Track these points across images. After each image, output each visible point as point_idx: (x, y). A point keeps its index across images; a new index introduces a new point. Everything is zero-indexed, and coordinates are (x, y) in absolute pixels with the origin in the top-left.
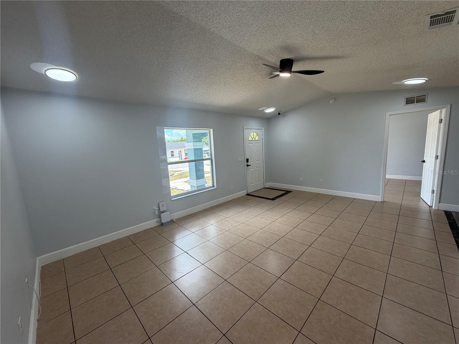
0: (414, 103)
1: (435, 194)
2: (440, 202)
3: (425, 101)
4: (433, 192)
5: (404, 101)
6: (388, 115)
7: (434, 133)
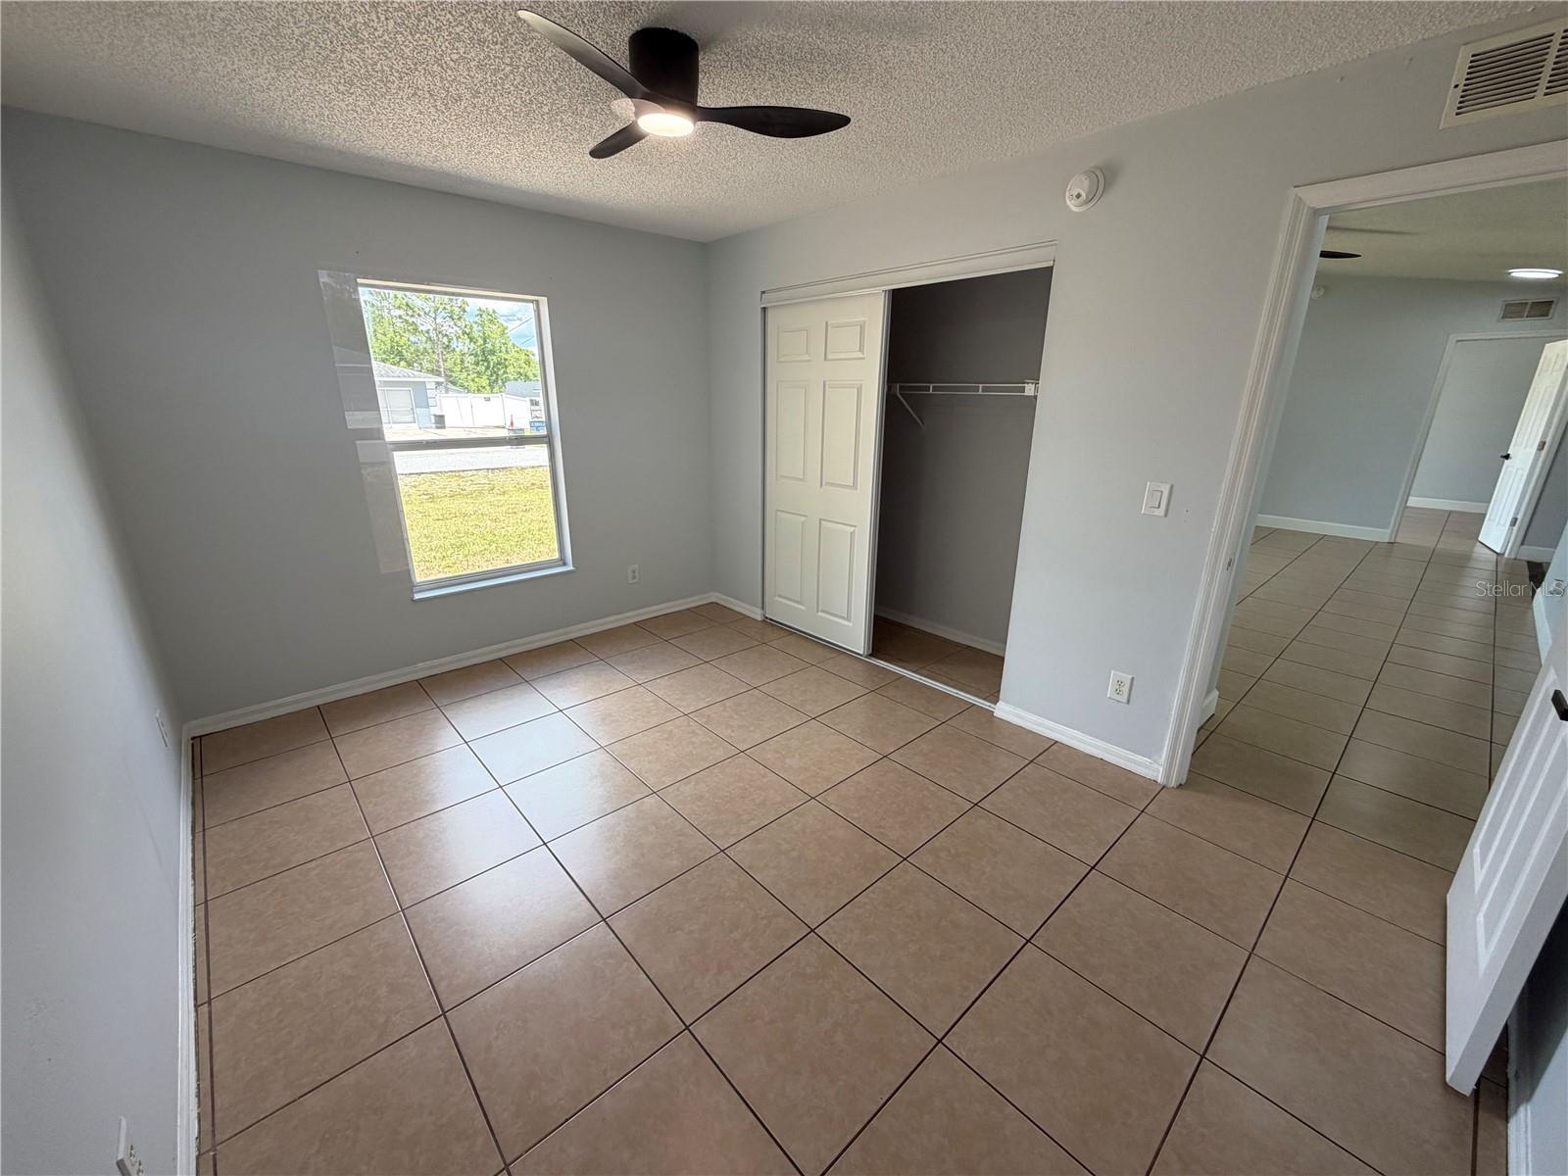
0: (1523, 317)
1: (1515, 528)
2: (1522, 544)
3: (1547, 315)
4: (1514, 522)
5: (1498, 312)
6: (1453, 338)
7: (1549, 390)
